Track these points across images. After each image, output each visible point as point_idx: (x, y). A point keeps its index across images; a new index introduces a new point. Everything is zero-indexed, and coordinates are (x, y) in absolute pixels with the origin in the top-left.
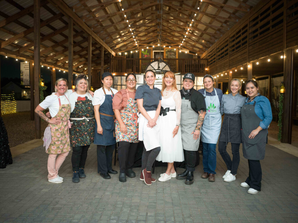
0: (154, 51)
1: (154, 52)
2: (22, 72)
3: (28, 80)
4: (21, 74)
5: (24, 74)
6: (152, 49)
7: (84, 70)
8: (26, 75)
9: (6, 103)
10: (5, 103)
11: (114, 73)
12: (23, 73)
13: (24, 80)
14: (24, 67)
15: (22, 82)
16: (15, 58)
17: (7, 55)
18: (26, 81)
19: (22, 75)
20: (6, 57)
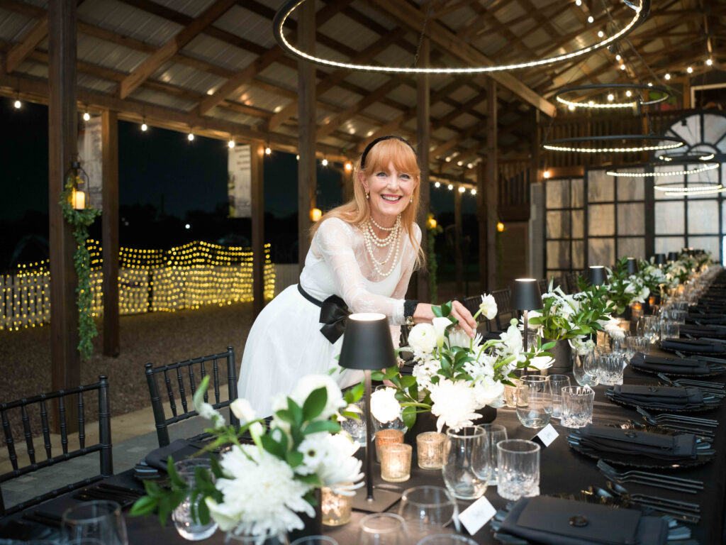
0: (693, 89)
1: (697, 93)
2: (231, 178)
3: (246, 203)
4: (230, 185)
5: (238, 183)
6: (686, 81)
7: (445, 162)
8: (241, 187)
9: (243, 272)
10: (239, 271)
11: (547, 170)
12: (236, 181)
13: (236, 201)
14: (239, 163)
15: (231, 209)
16: (185, 131)
17: (146, 119)
18: (243, 204)
19: (233, 188)
20: (144, 128)
